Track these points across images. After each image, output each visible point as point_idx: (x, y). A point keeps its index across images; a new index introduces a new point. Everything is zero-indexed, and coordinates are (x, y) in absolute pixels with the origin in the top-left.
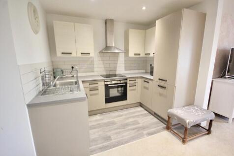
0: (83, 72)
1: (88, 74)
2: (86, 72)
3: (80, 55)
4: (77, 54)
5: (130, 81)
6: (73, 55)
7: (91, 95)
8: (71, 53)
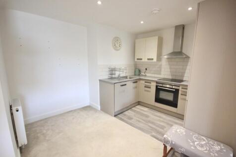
0: (152, 73)
1: (153, 75)
2: (154, 74)
3: (146, 60)
4: (145, 60)
5: (182, 88)
6: (143, 60)
7: (145, 91)
8: (141, 59)
